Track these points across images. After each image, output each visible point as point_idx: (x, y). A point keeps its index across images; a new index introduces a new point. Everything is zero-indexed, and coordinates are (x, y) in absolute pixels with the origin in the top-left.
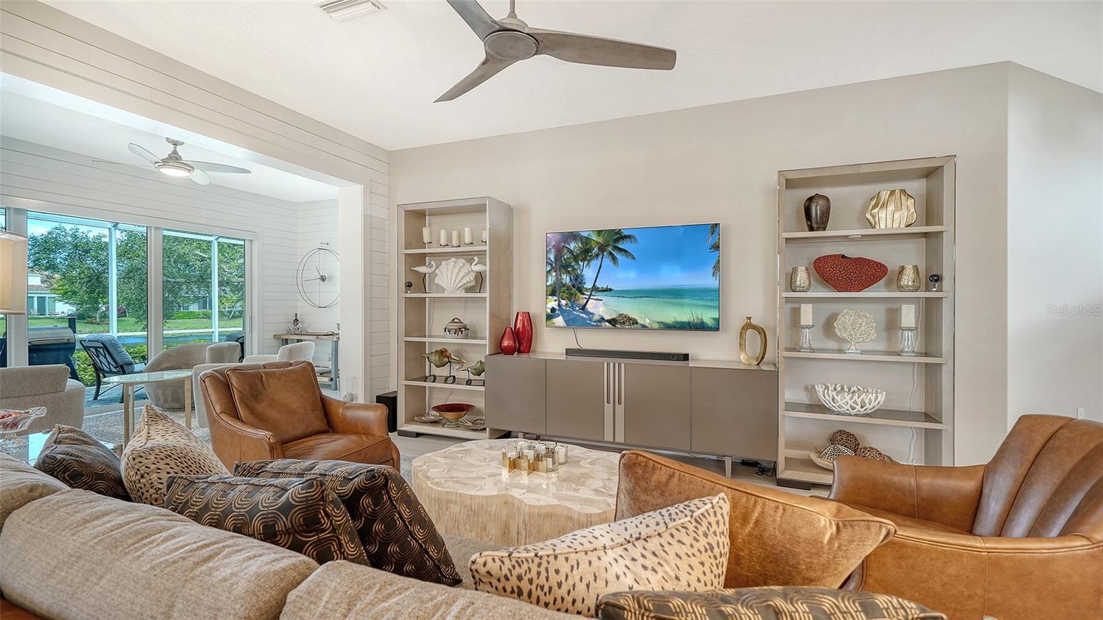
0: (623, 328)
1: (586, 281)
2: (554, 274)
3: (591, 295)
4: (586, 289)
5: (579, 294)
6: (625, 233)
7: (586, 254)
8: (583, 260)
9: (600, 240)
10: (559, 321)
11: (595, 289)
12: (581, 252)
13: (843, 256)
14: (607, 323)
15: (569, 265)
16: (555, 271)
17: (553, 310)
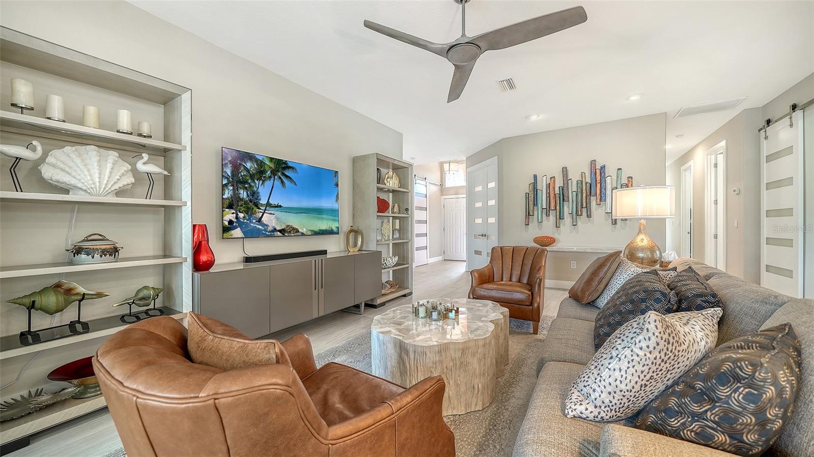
0: (289, 236)
1: (261, 198)
2: (231, 188)
3: (265, 210)
4: (262, 205)
5: (255, 208)
6: (290, 164)
7: (260, 174)
8: (259, 179)
9: (272, 165)
10: (237, 233)
11: (268, 205)
12: (257, 173)
13: (379, 197)
14: (279, 233)
15: (245, 182)
16: (233, 185)
17: (231, 222)
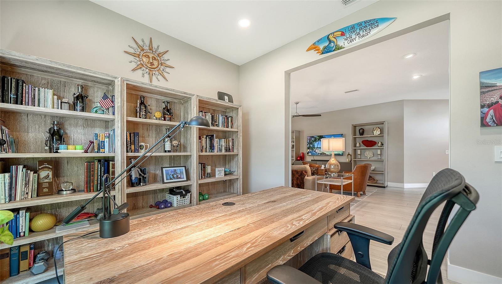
1: (315, 146)
3: (316, 149)
5: (314, 149)
6: (323, 136)
7: (315, 140)
8: (315, 142)
9: (318, 138)
10: (310, 154)
11: (317, 147)
13: (367, 140)
14: (320, 154)
15: (312, 143)
16: (309, 144)
17: (309, 152)
